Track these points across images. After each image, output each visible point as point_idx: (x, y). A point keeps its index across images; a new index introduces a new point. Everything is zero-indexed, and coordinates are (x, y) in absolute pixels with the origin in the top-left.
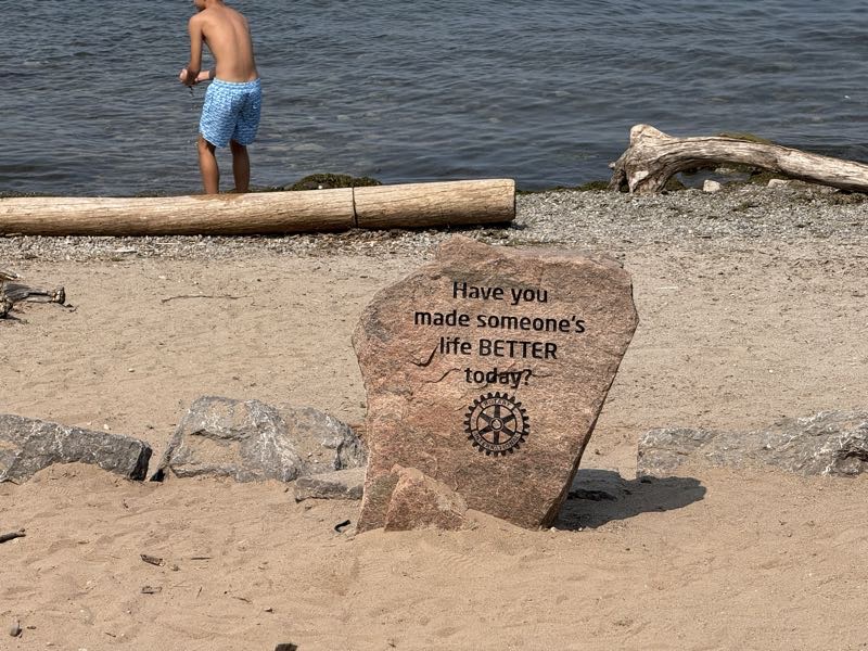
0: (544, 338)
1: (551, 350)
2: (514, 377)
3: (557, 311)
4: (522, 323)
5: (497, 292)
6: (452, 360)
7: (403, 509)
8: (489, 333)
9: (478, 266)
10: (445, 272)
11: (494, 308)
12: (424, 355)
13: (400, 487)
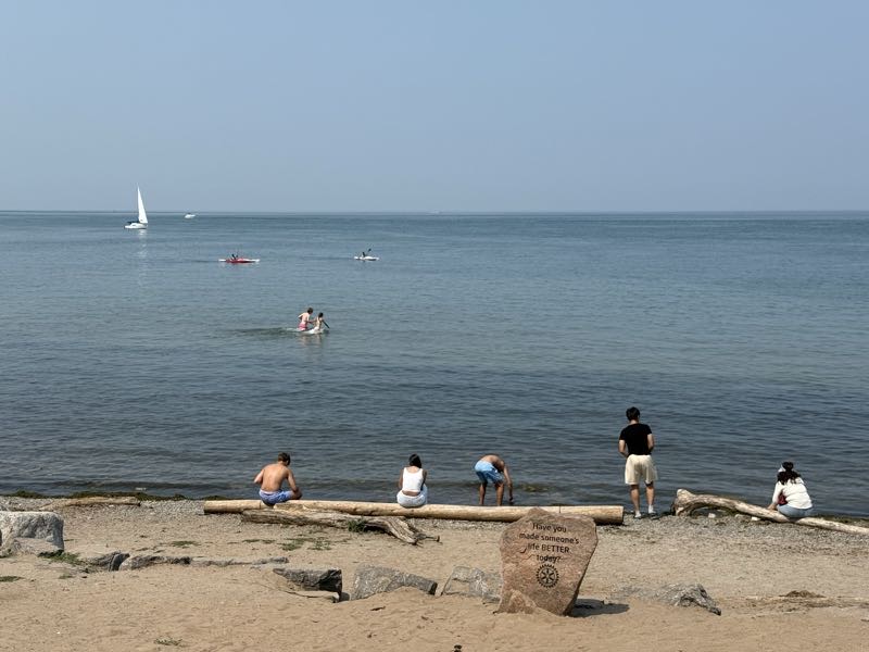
0: (565, 545)
1: (567, 550)
2: (553, 559)
3: (569, 535)
4: (557, 539)
5: (548, 528)
6: (532, 551)
7: (513, 605)
8: (545, 543)
9: (542, 518)
10: (531, 520)
11: (547, 533)
12: (522, 549)
13: (513, 597)
